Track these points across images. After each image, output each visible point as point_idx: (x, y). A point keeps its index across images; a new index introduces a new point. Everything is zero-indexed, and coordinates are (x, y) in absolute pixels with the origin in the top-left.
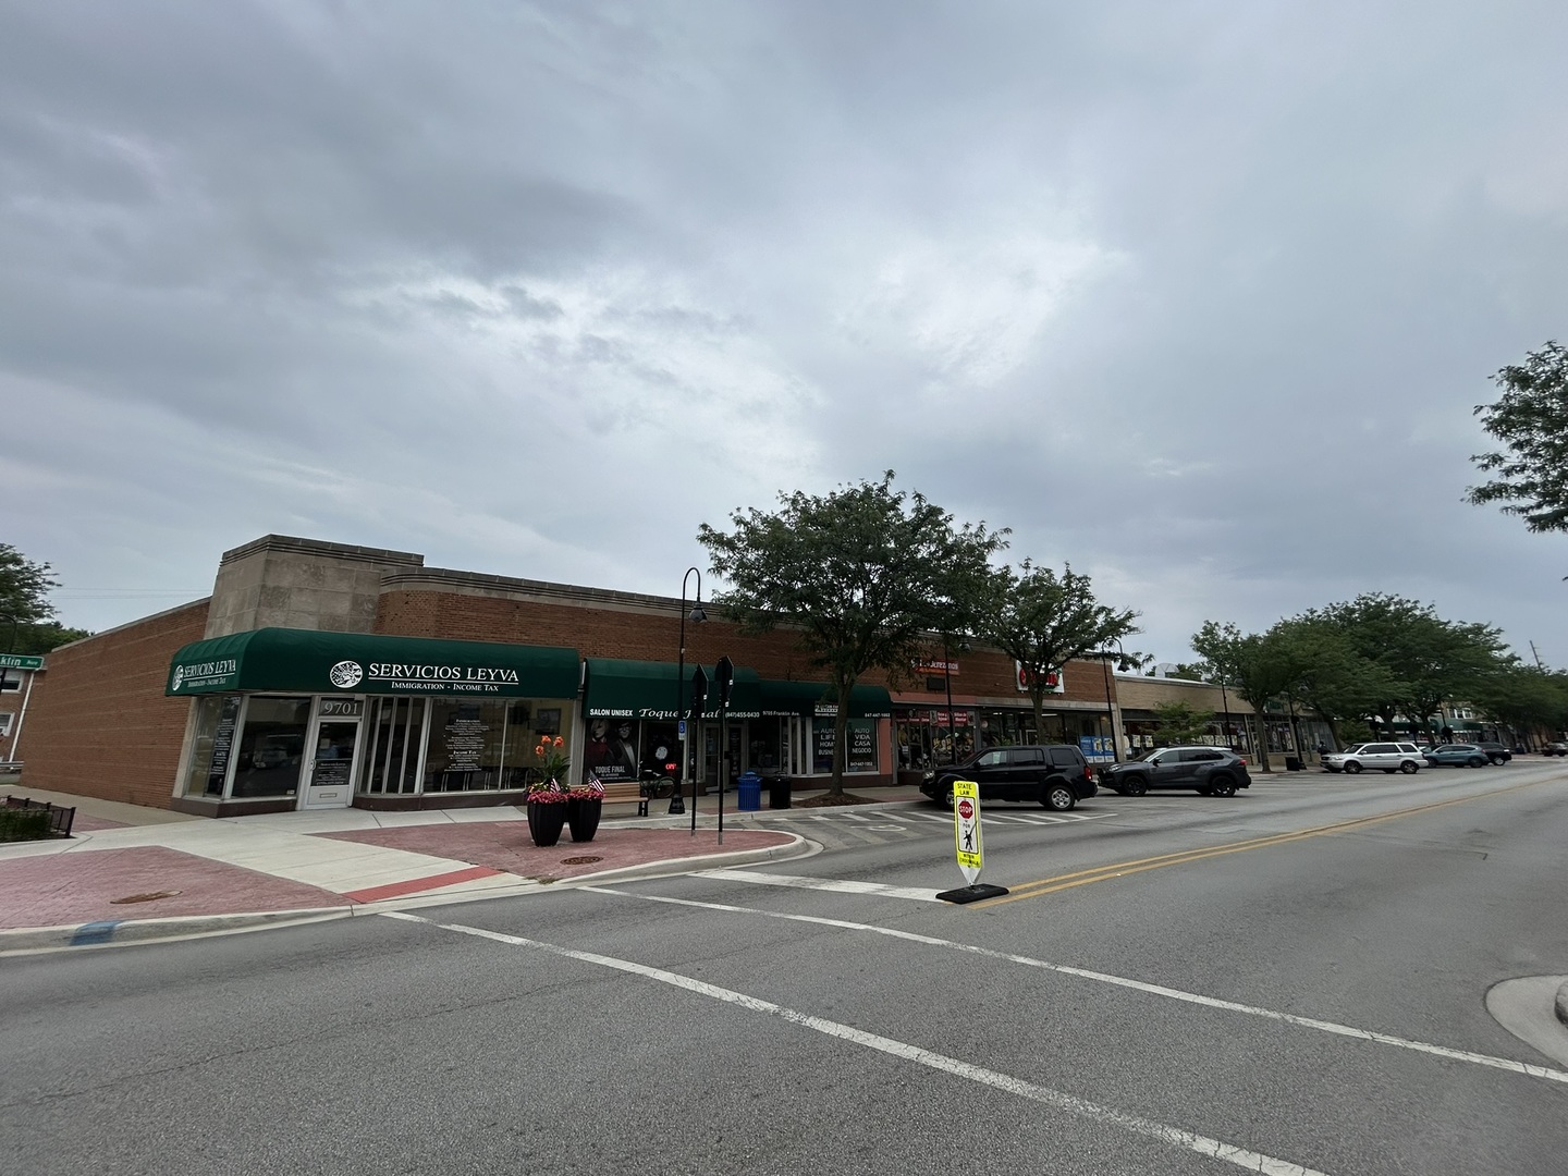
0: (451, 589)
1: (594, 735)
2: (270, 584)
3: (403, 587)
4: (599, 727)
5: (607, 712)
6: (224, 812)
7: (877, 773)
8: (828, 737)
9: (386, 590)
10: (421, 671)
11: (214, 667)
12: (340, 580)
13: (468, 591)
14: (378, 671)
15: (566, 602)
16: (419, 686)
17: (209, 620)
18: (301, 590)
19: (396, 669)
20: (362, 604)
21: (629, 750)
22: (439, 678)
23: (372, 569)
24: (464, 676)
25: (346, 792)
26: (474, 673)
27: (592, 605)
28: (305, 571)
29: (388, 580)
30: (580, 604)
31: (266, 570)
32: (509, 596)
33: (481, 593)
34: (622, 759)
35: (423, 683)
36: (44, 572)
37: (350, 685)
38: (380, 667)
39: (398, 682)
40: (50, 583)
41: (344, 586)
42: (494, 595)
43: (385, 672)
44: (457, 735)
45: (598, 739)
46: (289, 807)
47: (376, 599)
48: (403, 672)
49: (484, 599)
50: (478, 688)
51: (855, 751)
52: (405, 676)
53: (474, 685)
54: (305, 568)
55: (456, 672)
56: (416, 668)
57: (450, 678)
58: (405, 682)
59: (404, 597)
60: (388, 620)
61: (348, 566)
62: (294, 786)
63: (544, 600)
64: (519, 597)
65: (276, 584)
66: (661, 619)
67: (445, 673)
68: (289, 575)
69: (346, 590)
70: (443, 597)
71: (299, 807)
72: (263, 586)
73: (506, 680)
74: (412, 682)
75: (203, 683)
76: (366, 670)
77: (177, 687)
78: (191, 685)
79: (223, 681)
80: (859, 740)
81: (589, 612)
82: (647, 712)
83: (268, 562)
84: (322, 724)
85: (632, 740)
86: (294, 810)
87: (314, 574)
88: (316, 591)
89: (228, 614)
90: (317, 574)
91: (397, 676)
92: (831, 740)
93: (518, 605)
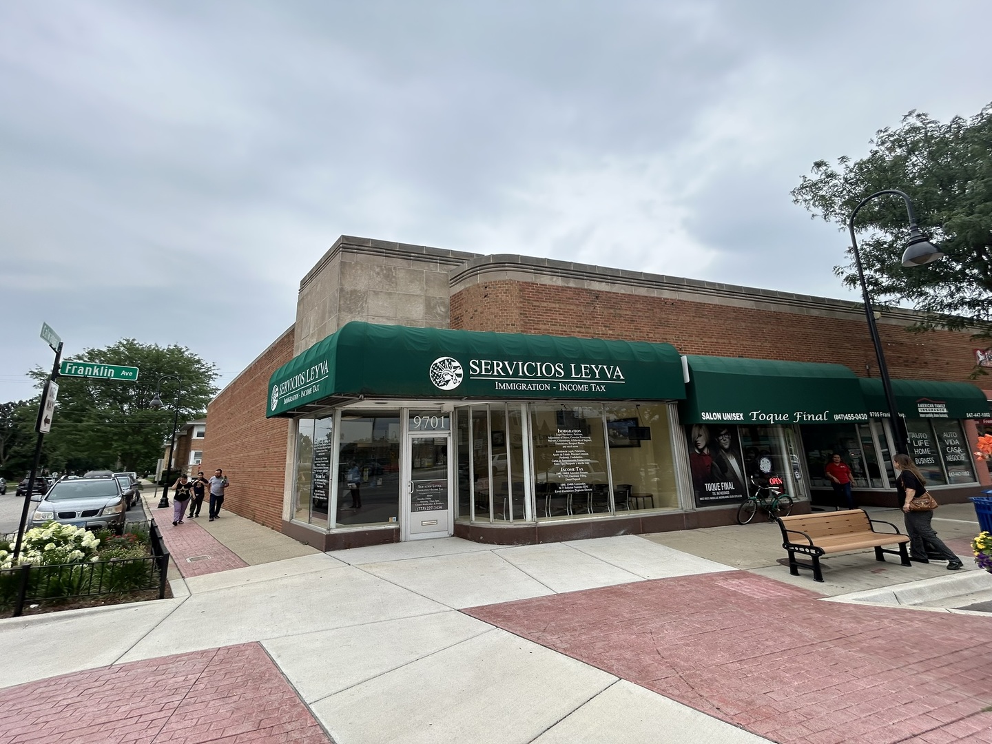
0: (529, 277)
1: (696, 445)
2: (348, 288)
3: (480, 279)
4: (700, 436)
5: (718, 416)
6: (332, 544)
7: (977, 484)
8: (920, 443)
9: (458, 288)
10: (523, 369)
11: (305, 377)
12: (411, 282)
13: (546, 280)
14: (479, 368)
15: (642, 291)
16: (524, 386)
17: (295, 345)
18: (376, 293)
19: (498, 367)
20: (434, 308)
21: (733, 462)
22: (543, 376)
23: (439, 270)
24: (568, 375)
25: (446, 517)
26: (578, 371)
27: (667, 294)
28: (378, 274)
29: (458, 279)
30: (655, 293)
31: (342, 273)
32: (586, 285)
33: (558, 282)
34: (728, 474)
35: (527, 383)
36: (213, 368)
37: (451, 386)
38: (481, 363)
39: (502, 382)
40: (216, 374)
41: (415, 289)
42: (572, 284)
43: (487, 370)
44: (560, 448)
45: (701, 450)
46: (392, 537)
47: (448, 301)
48: (504, 369)
49: (564, 289)
50: (584, 388)
51: (949, 458)
52: (507, 375)
53: (581, 384)
54: (378, 270)
55: (557, 368)
56: (518, 365)
57: (554, 377)
58: (509, 382)
59: (482, 289)
60: (466, 319)
61: (416, 266)
62: (396, 513)
63: (620, 289)
64: (597, 286)
65: (353, 288)
66: (735, 310)
67: (548, 370)
68: (363, 277)
69: (419, 292)
70: (524, 287)
71: (403, 537)
72: (342, 290)
73: (611, 379)
74: (516, 382)
75: (296, 396)
76: (466, 368)
77: (275, 407)
78: (286, 401)
79: (316, 389)
80: (950, 446)
81: (665, 301)
82: (758, 415)
83: (343, 264)
84: (413, 440)
85: (733, 449)
86: (398, 541)
87: (387, 277)
88: (390, 294)
89: (311, 332)
90: (389, 277)
91: (499, 375)
92: (923, 447)
93: (597, 295)
